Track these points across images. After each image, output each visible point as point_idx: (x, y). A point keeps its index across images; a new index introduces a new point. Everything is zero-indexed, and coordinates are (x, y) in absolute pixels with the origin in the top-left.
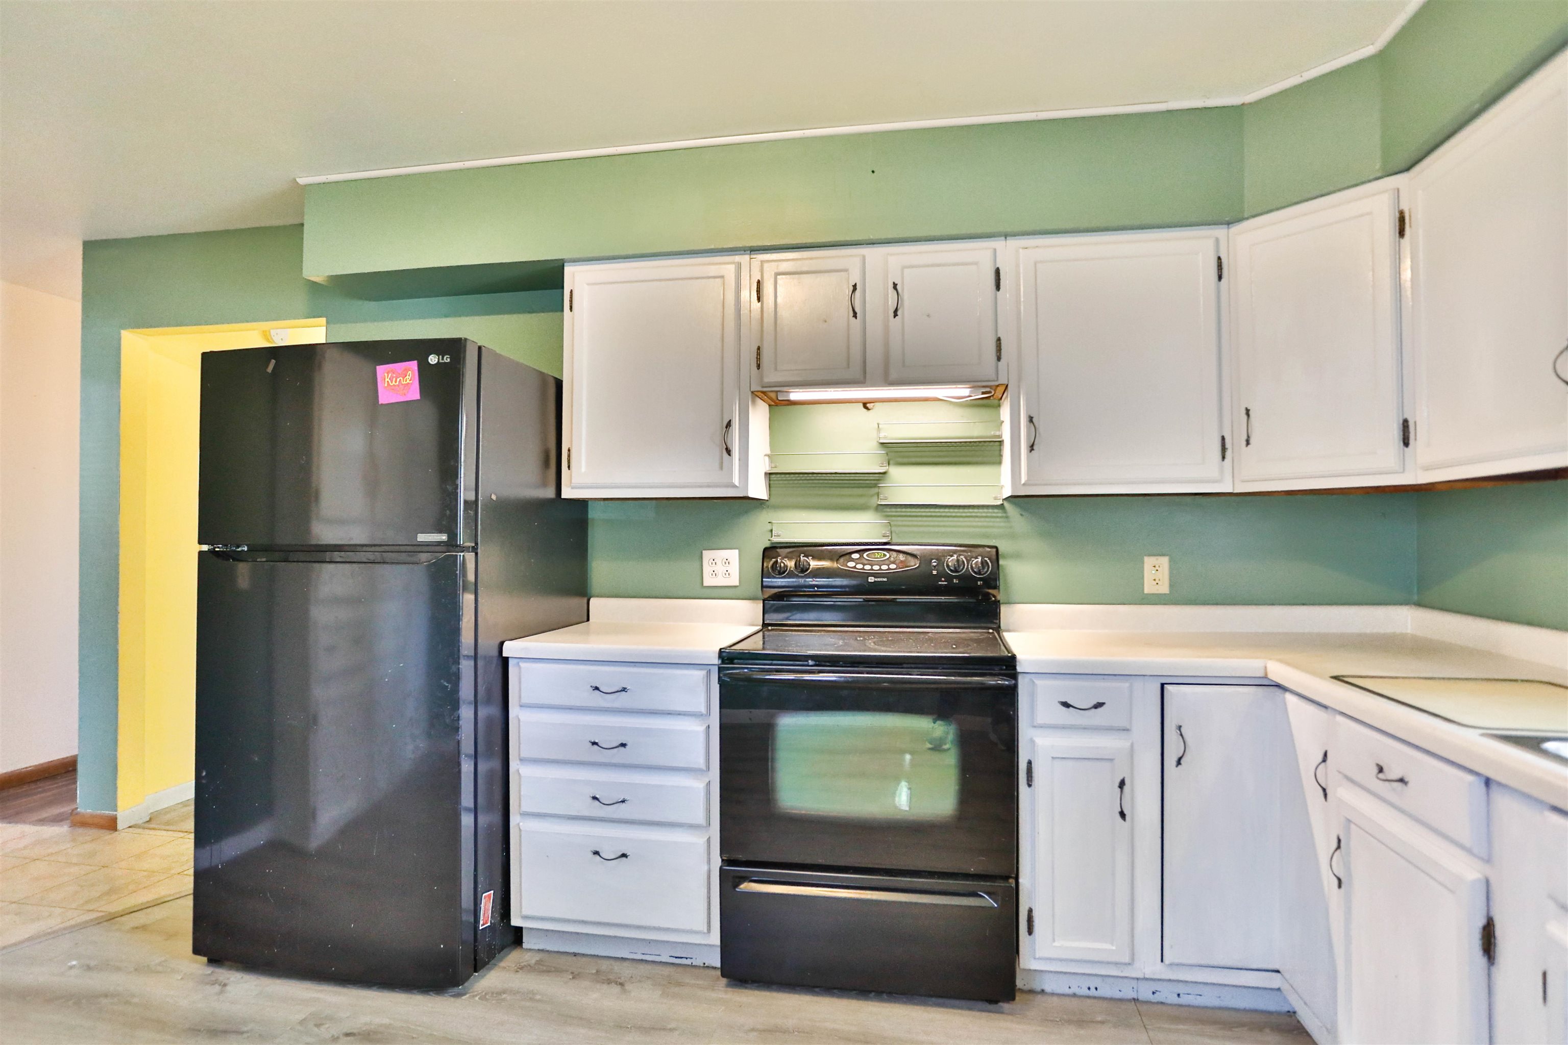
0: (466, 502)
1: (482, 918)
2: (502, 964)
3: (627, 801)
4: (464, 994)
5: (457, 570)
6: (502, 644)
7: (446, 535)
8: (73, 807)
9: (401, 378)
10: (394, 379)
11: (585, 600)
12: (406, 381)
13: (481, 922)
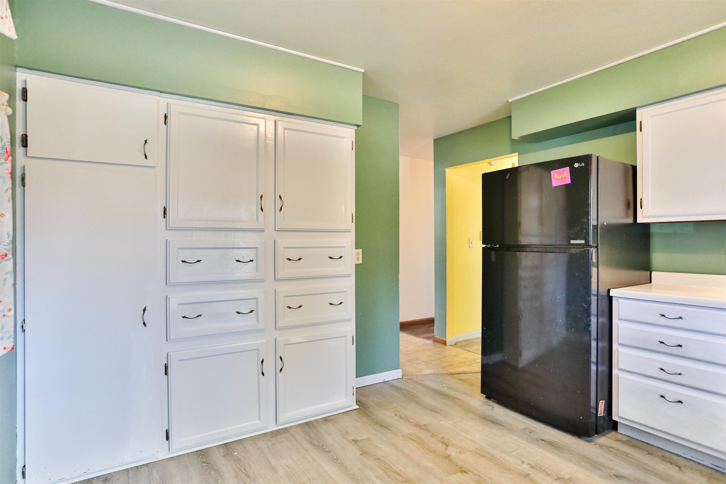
0: (593, 226)
1: (599, 411)
2: (608, 435)
3: (682, 374)
4: (592, 442)
5: (589, 256)
6: (609, 290)
7: (584, 240)
8: (433, 335)
9: (562, 175)
10: (559, 176)
11: (649, 273)
12: (564, 176)
13: (599, 413)
